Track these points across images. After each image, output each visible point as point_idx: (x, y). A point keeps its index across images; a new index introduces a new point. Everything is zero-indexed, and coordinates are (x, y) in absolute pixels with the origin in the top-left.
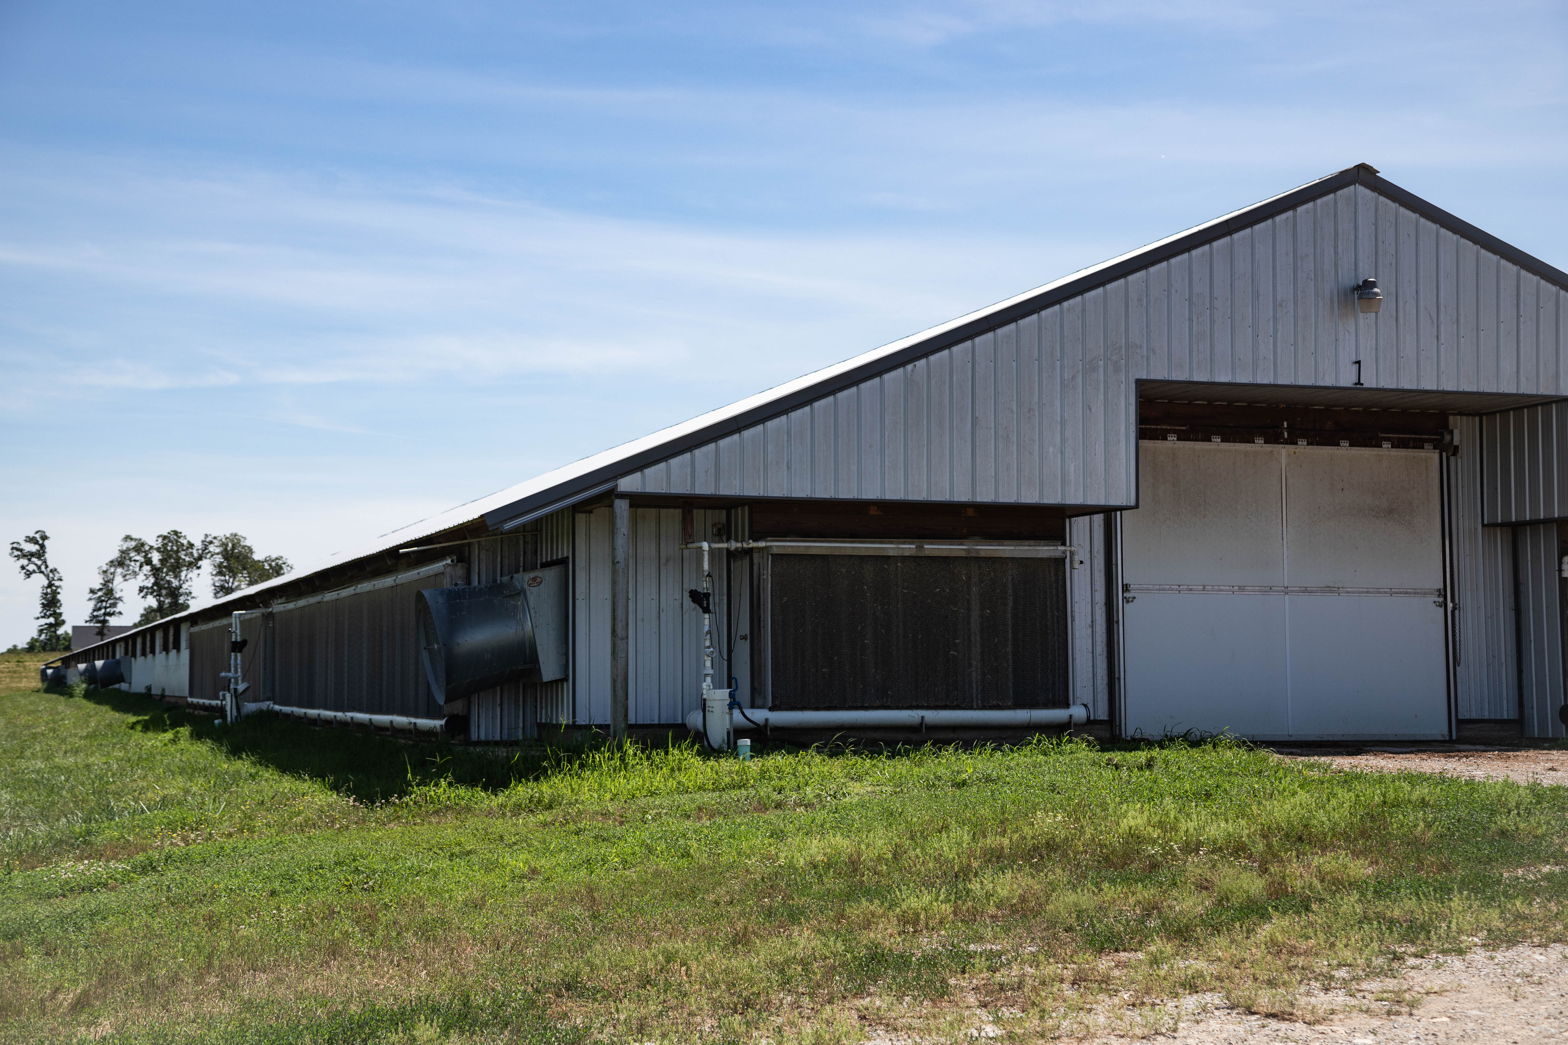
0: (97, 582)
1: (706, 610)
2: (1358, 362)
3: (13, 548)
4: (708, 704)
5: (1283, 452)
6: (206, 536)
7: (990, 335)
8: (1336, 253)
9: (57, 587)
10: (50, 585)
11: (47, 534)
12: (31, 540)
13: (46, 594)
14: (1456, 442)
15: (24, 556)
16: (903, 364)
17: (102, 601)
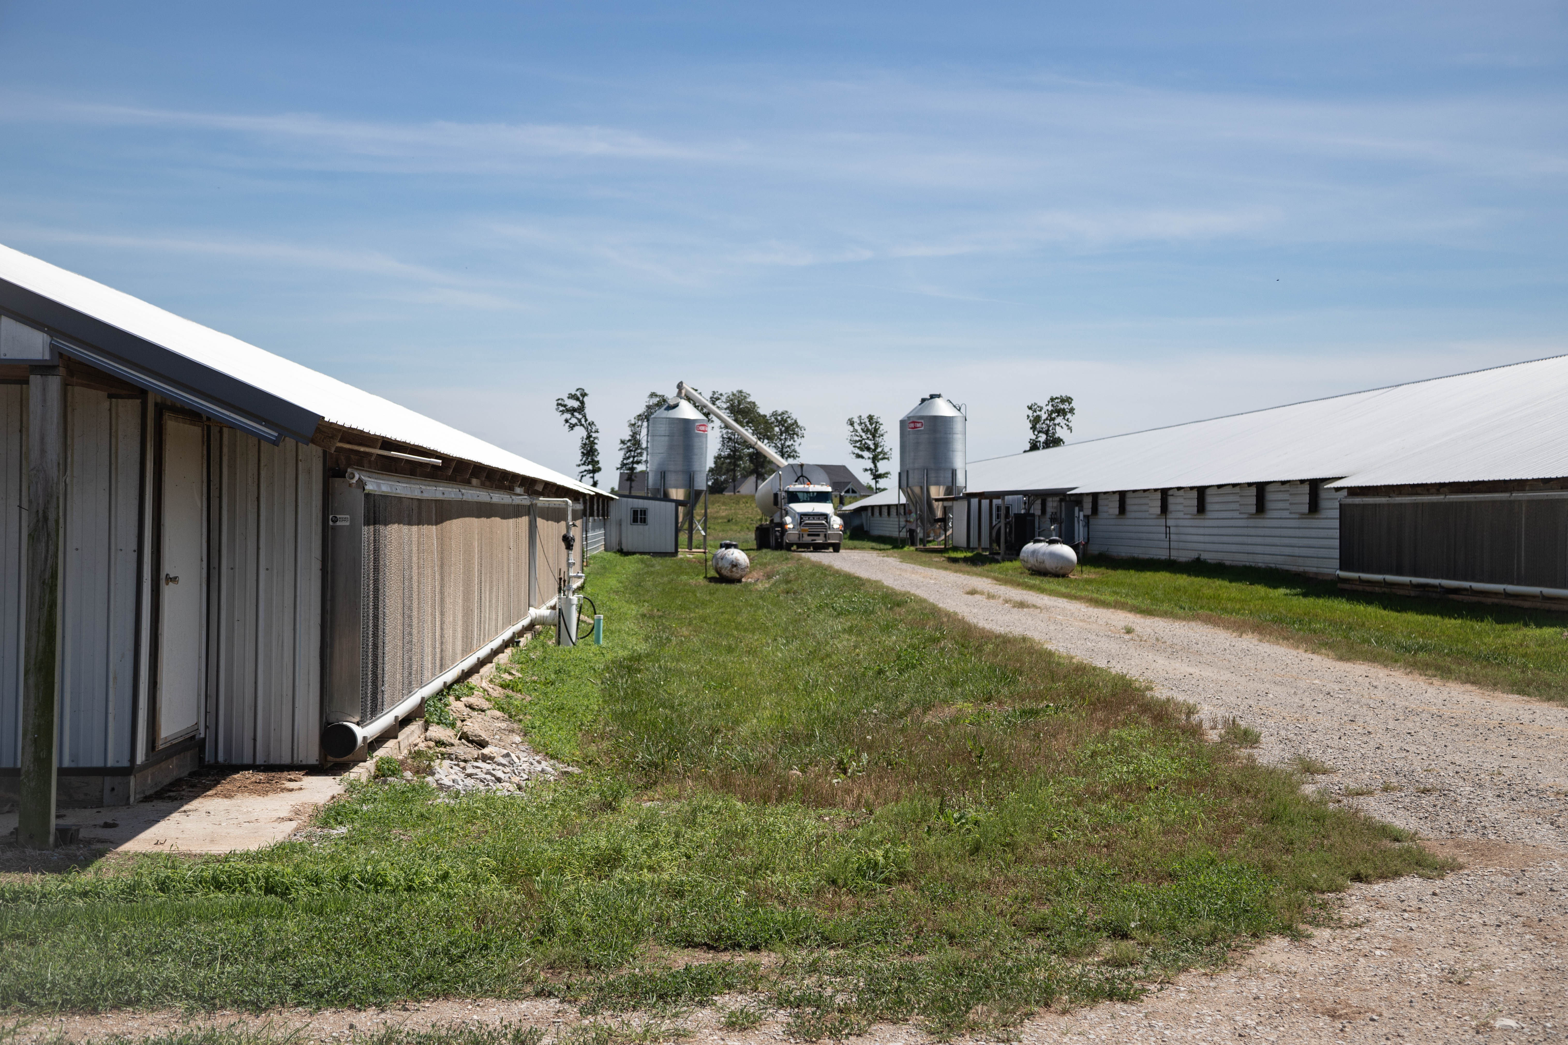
0: (627, 435)
3: (558, 404)
6: (714, 393)
9: (595, 438)
10: (589, 437)
11: (586, 391)
12: (572, 397)
13: (585, 444)
15: (568, 411)
17: (631, 451)
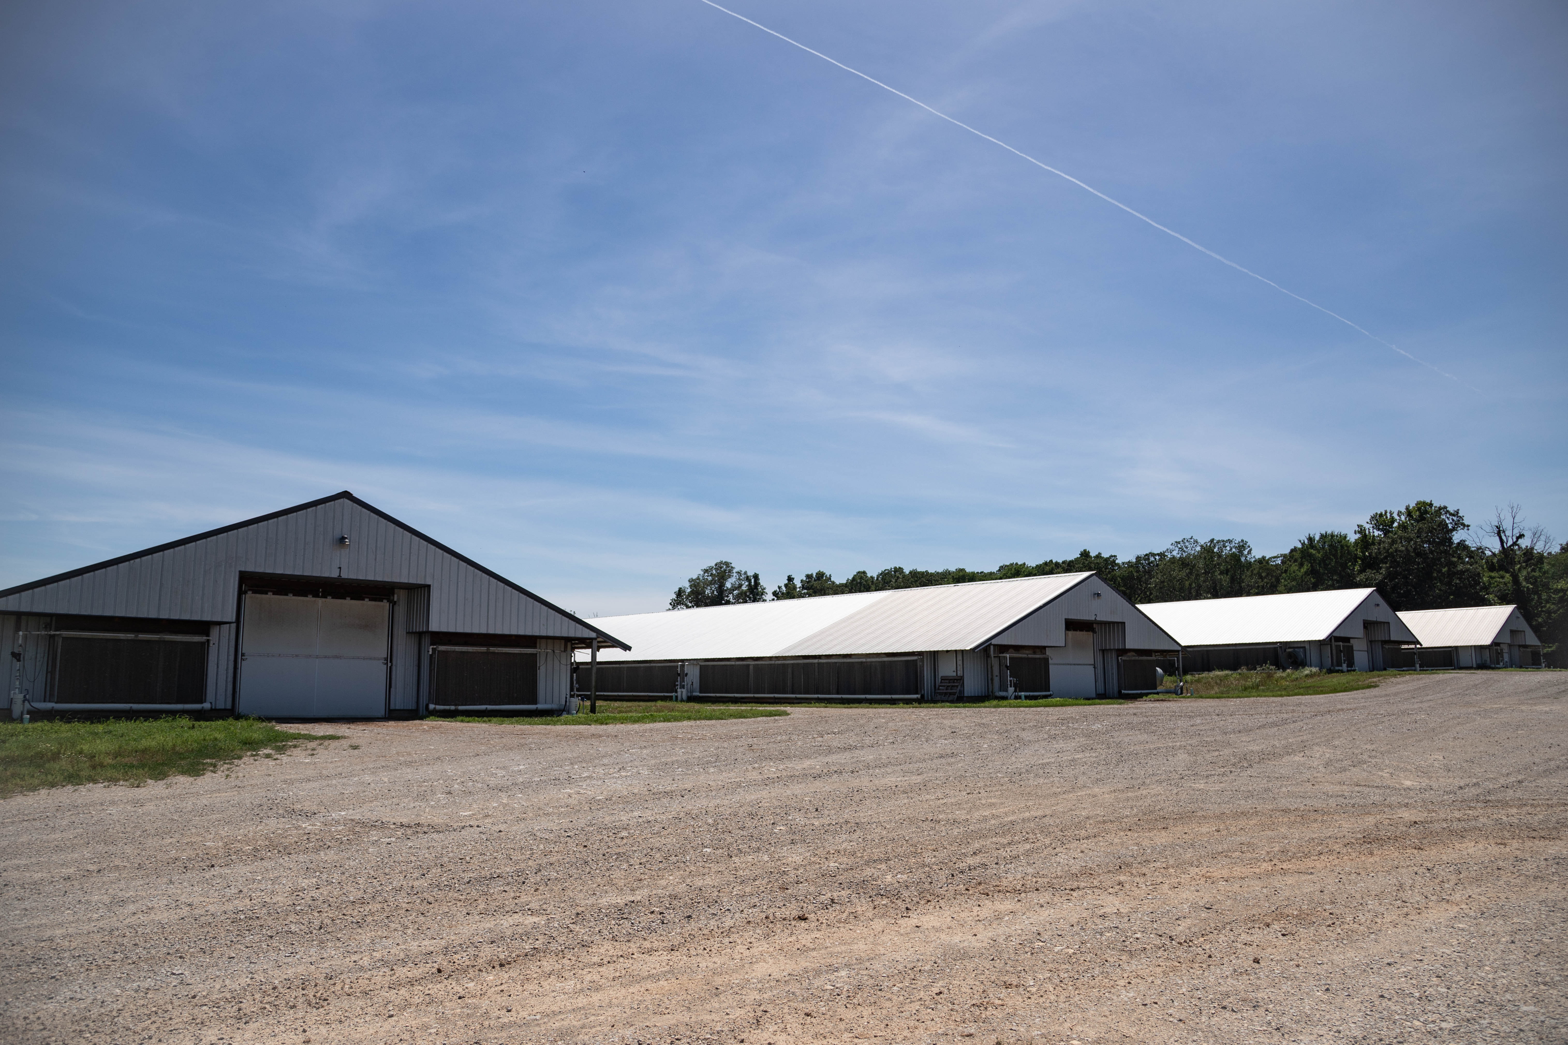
1: (19, 660)
2: (340, 568)
4: (14, 700)
5: (320, 601)
7: (172, 550)
8: (334, 525)
14: (395, 600)
16: (129, 560)
